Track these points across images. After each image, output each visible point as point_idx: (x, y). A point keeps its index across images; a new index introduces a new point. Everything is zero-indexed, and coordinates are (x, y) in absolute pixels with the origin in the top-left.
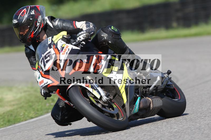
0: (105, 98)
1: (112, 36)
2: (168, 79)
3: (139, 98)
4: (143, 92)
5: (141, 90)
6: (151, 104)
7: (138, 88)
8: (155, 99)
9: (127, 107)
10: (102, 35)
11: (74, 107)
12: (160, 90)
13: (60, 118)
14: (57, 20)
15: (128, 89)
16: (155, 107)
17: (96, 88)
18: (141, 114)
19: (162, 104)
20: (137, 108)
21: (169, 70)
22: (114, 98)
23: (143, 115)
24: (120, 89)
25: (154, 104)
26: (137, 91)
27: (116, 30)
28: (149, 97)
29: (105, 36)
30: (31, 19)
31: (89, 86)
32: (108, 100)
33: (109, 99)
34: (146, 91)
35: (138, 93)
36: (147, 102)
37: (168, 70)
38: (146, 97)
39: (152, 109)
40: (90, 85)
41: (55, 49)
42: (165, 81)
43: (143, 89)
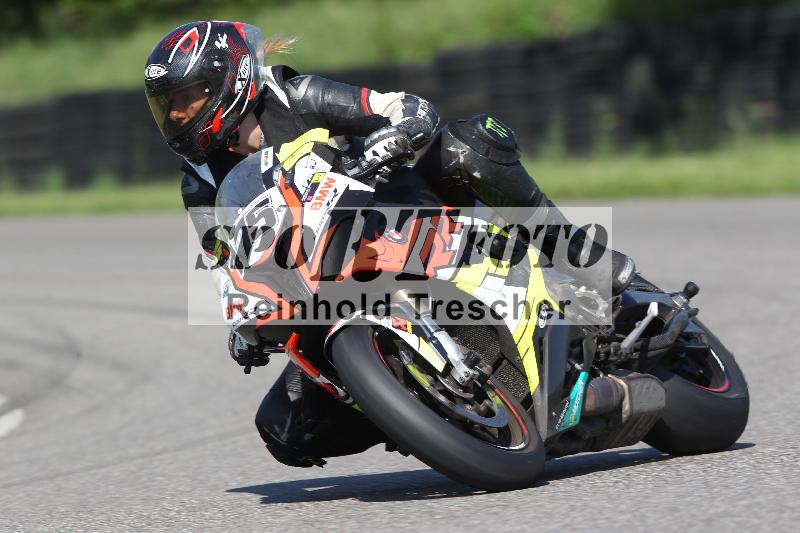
0: (461, 371)
1: (487, 154)
2: (686, 314)
3: (583, 375)
4: (597, 354)
5: (590, 346)
6: (626, 401)
7: (581, 341)
8: (640, 382)
9: (541, 404)
10: (452, 149)
11: (350, 401)
12: (657, 352)
13: (284, 436)
14: (302, 79)
15: (546, 340)
16: (641, 414)
17: (432, 334)
18: (588, 433)
19: (662, 403)
20: (574, 411)
21: (690, 284)
22: (493, 373)
23: (595, 438)
24: (516, 341)
25: (635, 400)
26: (576, 350)
27: (502, 133)
28: (619, 375)
29: (460, 151)
30: (216, 64)
31: (406, 326)
32: (472, 379)
33: (477, 373)
34: (608, 354)
35: (580, 360)
36: (611, 391)
37: (687, 282)
38: (606, 374)
39: (629, 417)
40: (409, 324)
41: (286, 188)
42: (674, 320)
43: (598, 345)
